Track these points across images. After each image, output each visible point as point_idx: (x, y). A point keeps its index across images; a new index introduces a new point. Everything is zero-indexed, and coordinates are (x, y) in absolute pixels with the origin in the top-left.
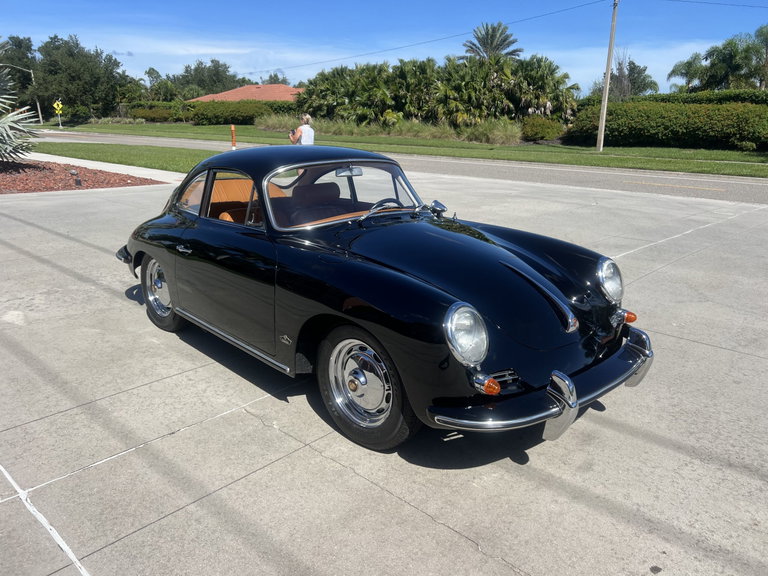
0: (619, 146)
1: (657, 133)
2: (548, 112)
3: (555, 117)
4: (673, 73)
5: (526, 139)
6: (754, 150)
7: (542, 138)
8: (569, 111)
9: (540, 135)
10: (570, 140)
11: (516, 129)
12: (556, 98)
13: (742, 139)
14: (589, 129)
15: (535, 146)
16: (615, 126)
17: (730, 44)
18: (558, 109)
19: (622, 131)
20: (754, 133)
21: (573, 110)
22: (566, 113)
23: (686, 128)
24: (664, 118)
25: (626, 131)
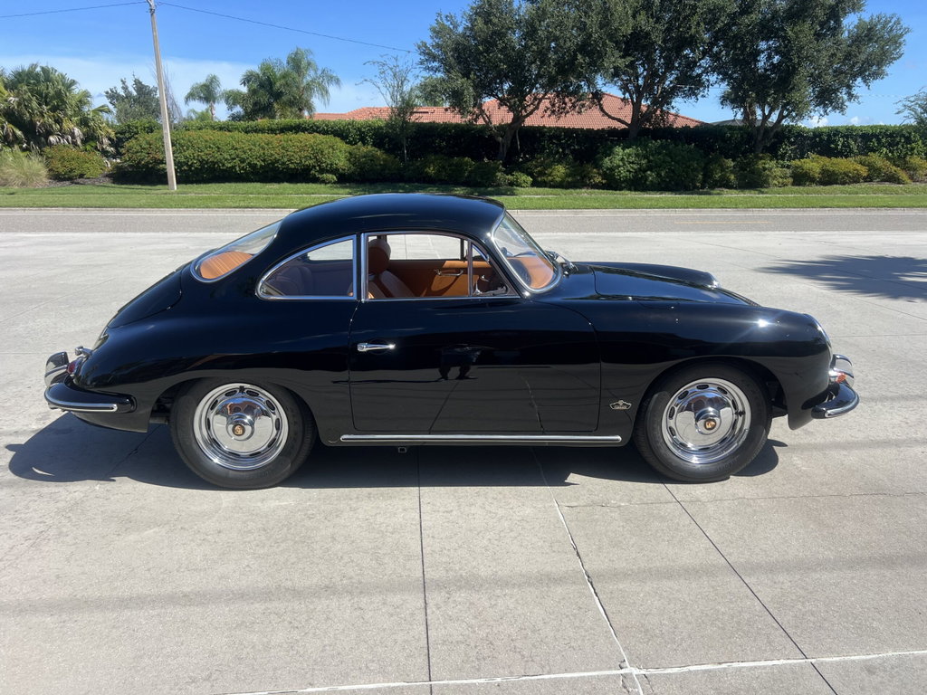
0: (192, 183)
1: (233, 167)
2: (79, 142)
3: (88, 147)
4: (191, 96)
5: (57, 177)
6: (335, 183)
7: (81, 176)
8: (106, 141)
9: (77, 172)
10: (122, 177)
11: (36, 165)
12: (84, 122)
13: (322, 171)
14: (148, 163)
15: (74, 187)
16: (183, 160)
17: (266, 68)
18: (90, 138)
19: (191, 165)
20: (331, 164)
21: (110, 139)
22: (102, 143)
23: (264, 161)
24: (236, 149)
25: (197, 165)
